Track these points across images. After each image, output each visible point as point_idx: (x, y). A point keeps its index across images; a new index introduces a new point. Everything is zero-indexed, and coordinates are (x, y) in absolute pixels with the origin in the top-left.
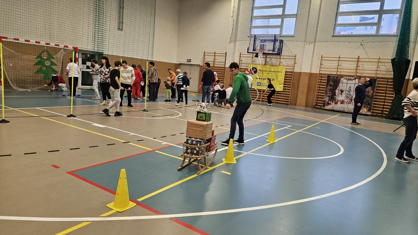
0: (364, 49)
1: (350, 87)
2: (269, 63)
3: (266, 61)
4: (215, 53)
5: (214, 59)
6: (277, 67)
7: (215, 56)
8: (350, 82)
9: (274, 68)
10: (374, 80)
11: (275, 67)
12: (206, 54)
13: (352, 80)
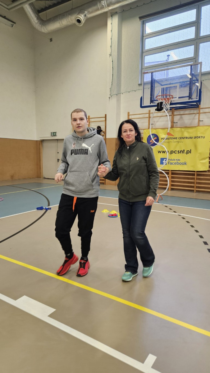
2: (179, 125)
3: (173, 122)
6: (194, 129)
9: (188, 132)
11: (190, 130)
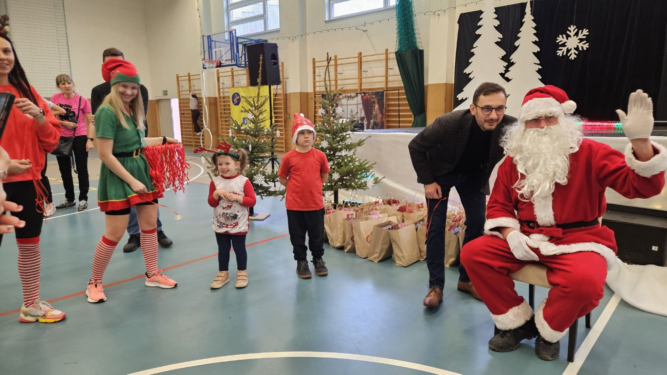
0: (369, 39)
1: (352, 112)
3: (248, 81)
4: (189, 76)
5: (190, 87)
7: (190, 80)
8: (351, 101)
10: (380, 94)
12: (180, 79)
13: (353, 98)
